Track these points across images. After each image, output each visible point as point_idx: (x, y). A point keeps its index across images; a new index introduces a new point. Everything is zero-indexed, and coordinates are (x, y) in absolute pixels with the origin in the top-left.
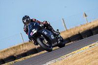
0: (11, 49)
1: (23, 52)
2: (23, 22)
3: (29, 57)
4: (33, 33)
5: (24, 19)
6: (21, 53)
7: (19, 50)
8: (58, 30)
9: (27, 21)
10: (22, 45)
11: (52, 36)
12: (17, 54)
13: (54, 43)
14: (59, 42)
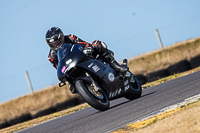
0: (137, 60)
1: (161, 68)
2: (48, 41)
3: (173, 77)
4: (68, 69)
5: (49, 35)
6: (156, 70)
7: (153, 63)
8: (125, 61)
9: (56, 39)
10: (160, 53)
11: (110, 74)
12: (149, 72)
13: (114, 91)
14: (126, 88)
